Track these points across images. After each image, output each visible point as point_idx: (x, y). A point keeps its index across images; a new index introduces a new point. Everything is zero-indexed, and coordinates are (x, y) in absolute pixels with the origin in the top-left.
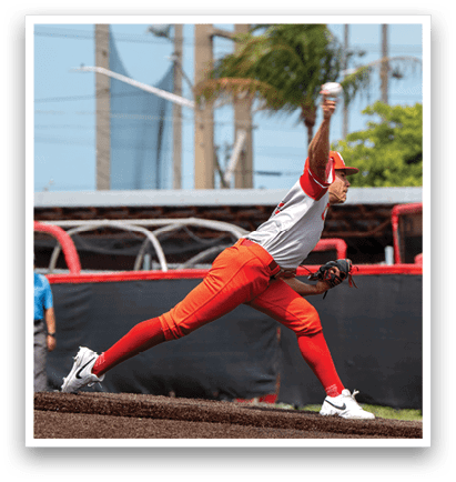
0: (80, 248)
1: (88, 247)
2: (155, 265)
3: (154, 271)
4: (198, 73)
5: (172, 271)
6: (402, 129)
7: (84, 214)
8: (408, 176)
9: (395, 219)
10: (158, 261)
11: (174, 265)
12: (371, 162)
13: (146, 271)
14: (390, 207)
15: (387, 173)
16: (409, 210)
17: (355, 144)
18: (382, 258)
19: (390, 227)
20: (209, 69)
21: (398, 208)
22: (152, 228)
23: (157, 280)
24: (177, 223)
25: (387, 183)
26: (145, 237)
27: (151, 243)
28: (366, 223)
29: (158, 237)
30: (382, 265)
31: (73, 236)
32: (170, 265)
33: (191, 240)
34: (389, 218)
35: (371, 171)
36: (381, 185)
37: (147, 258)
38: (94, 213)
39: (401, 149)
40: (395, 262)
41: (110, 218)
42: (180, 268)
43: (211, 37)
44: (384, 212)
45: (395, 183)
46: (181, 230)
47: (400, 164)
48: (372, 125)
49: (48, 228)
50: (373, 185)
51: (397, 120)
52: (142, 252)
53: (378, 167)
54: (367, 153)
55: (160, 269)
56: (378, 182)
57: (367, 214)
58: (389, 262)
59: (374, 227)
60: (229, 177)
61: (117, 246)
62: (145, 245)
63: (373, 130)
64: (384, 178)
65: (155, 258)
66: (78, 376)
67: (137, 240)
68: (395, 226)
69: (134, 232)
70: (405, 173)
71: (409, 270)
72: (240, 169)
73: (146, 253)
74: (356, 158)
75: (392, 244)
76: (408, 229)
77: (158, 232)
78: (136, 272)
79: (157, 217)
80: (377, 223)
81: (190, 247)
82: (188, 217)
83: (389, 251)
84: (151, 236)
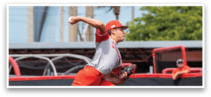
0: (20, 66)
1: (24, 66)
2: (52, 73)
3: (52, 76)
5: (59, 76)
6: (157, 17)
7: (22, 52)
8: (159, 36)
9: (154, 54)
11: (60, 74)
12: (143, 31)
13: (48, 76)
14: (152, 49)
15: (150, 35)
16: (159, 50)
17: (136, 23)
18: (148, 71)
19: (152, 58)
21: (155, 50)
22: (51, 58)
23: (53, 80)
24: (61, 56)
25: (150, 39)
26: (48, 62)
27: (50, 64)
28: (141, 56)
29: (53, 62)
30: (148, 74)
31: (17, 62)
32: (59, 74)
33: (68, 63)
34: (151, 54)
35: (143, 34)
36: (148, 40)
37: (49, 70)
38: (26, 51)
39: (156, 25)
40: (154, 72)
41: (33, 53)
42: (63, 75)
44: (149, 51)
45: (154, 39)
46: (63, 59)
47: (156, 31)
48: (144, 15)
50: (144, 40)
51: (154, 12)
52: (46, 68)
53: (147, 32)
54: (142, 27)
55: (54, 75)
56: (146, 39)
57: (142, 52)
58: (151, 73)
59: (145, 58)
60: (84, 36)
61: (36, 66)
62: (48, 65)
63: (145, 17)
64: (149, 37)
65: (52, 70)
67: (44, 63)
68: (154, 57)
69: (43, 60)
70: (158, 35)
71: (159, 76)
72: (88, 33)
73: (48, 68)
74: (137, 29)
75: (152, 65)
76: (159, 58)
77: (53, 59)
78: (44, 76)
79: (53, 53)
80: (146, 56)
81: (67, 66)
82: (66, 53)
83: (151, 68)
84: (51, 62)
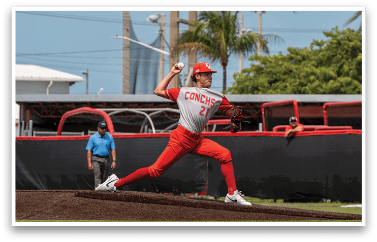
0: (115, 122)
1: (118, 121)
2: (150, 130)
3: (149, 133)
4: (171, 39)
5: (157, 133)
6: (267, 68)
7: (116, 105)
8: (270, 89)
9: (263, 109)
10: (151, 129)
11: (159, 131)
12: (252, 83)
13: (145, 133)
14: (261, 103)
15: (260, 88)
16: (269, 105)
17: (245, 74)
18: (257, 128)
19: (260, 113)
20: (177, 39)
21: (265, 104)
22: (148, 113)
23: (151, 137)
24: (160, 110)
25: (260, 92)
26: (145, 117)
27: (148, 120)
28: (250, 111)
29: (151, 117)
30: (257, 131)
31: (111, 116)
32: (157, 131)
33: (167, 119)
34: (260, 109)
35: (252, 87)
36: (257, 93)
37: (146, 127)
38: (121, 105)
39: (266, 77)
40: (263, 130)
41: (129, 108)
42: (162, 132)
43: (178, 23)
44: (258, 106)
45: (264, 92)
46: (162, 114)
47: (266, 84)
48: (253, 66)
49: (99, 112)
50: (253, 93)
51: (265, 63)
52: (143, 124)
53: (256, 85)
54: (250, 79)
55: (152, 132)
56: (255, 92)
57: (251, 107)
58: (260, 130)
59: (253, 113)
61: (132, 121)
62: (146, 119)
63: (254, 68)
64: (259, 90)
65: (150, 127)
66: (107, 185)
67: (141, 118)
68: (263, 113)
69: (140, 114)
70: (269, 88)
71: (270, 134)
73: (146, 124)
74: (246, 81)
75: (261, 122)
76: (270, 114)
77: (151, 114)
78: (141, 134)
79: (151, 108)
80: (255, 111)
81: (167, 122)
82: (166, 107)
83: (260, 125)
84: (148, 117)
